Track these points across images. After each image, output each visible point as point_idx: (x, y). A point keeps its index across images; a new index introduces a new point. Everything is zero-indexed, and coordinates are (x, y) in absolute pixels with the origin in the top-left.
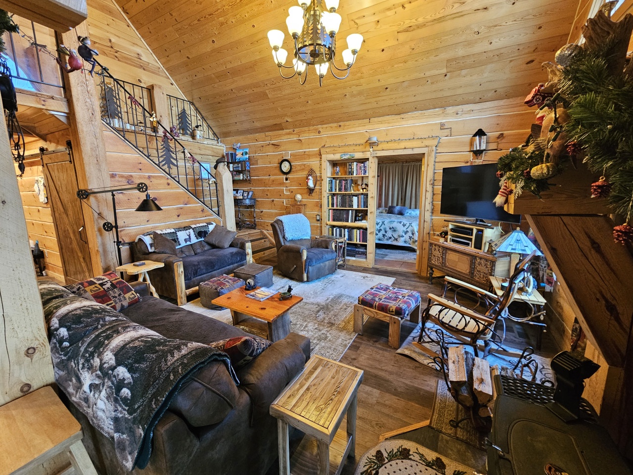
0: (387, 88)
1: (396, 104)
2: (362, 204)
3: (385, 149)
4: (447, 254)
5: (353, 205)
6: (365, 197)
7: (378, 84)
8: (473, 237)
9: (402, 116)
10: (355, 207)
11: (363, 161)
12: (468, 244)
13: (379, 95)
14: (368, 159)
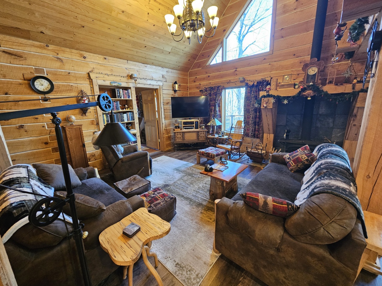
0: (146, 47)
1: (146, 57)
2: (131, 119)
3: (140, 83)
4: (185, 135)
5: (124, 120)
6: (132, 113)
7: (142, 42)
8: (194, 125)
9: (146, 65)
10: (126, 121)
11: (126, 89)
12: (193, 128)
13: (140, 48)
14: (130, 88)
